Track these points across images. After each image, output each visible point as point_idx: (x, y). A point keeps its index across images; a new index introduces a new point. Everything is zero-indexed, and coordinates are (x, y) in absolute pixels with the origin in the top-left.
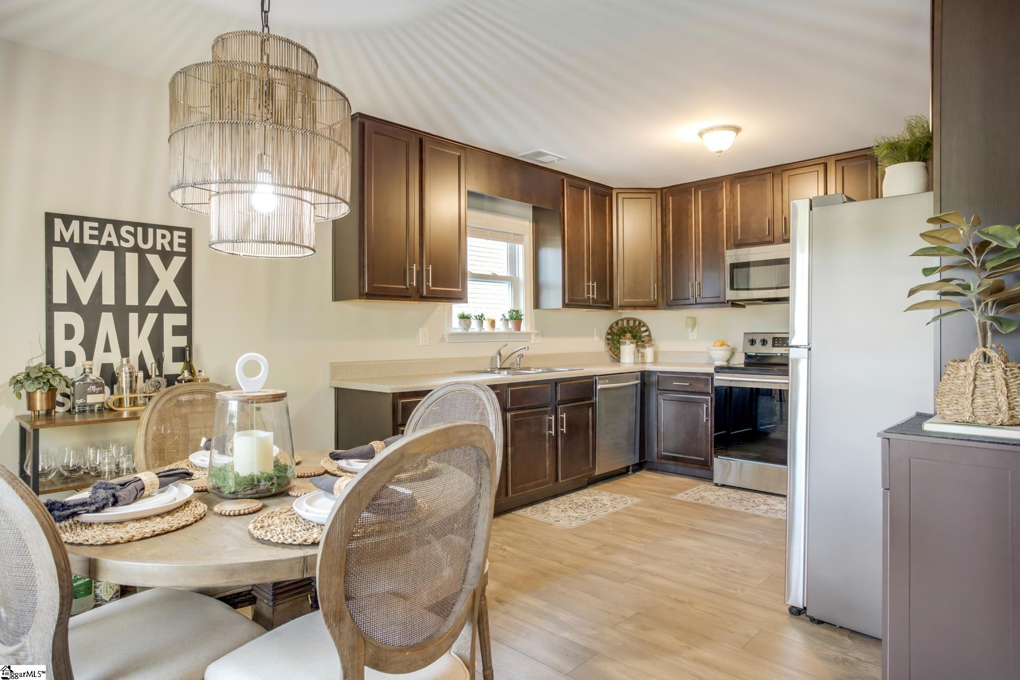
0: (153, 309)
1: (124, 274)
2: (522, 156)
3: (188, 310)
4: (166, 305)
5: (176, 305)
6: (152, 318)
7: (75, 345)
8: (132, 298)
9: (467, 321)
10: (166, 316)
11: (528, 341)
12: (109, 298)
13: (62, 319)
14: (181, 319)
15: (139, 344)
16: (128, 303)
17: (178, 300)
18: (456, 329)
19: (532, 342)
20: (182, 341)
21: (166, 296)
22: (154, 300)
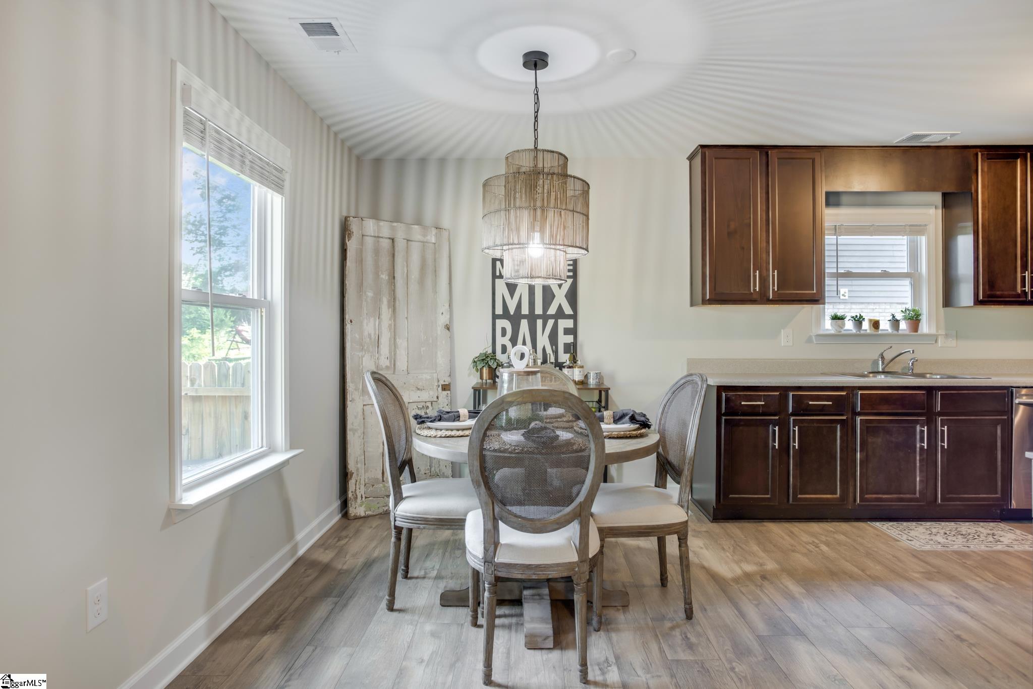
0: (551, 317)
1: (534, 294)
2: (896, 143)
3: (574, 317)
4: (560, 314)
5: (566, 313)
6: (551, 322)
7: (506, 341)
8: (539, 310)
9: (840, 322)
10: (560, 321)
11: (933, 344)
12: (525, 310)
13: (501, 323)
14: (569, 323)
15: (543, 340)
16: (537, 313)
17: (568, 310)
18: (827, 330)
19: (940, 346)
20: (570, 339)
21: (560, 307)
22: (552, 310)
